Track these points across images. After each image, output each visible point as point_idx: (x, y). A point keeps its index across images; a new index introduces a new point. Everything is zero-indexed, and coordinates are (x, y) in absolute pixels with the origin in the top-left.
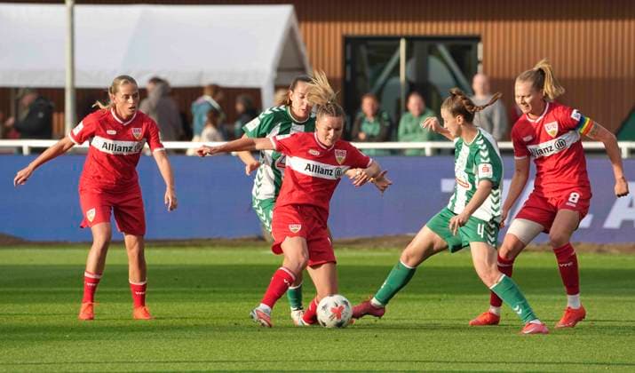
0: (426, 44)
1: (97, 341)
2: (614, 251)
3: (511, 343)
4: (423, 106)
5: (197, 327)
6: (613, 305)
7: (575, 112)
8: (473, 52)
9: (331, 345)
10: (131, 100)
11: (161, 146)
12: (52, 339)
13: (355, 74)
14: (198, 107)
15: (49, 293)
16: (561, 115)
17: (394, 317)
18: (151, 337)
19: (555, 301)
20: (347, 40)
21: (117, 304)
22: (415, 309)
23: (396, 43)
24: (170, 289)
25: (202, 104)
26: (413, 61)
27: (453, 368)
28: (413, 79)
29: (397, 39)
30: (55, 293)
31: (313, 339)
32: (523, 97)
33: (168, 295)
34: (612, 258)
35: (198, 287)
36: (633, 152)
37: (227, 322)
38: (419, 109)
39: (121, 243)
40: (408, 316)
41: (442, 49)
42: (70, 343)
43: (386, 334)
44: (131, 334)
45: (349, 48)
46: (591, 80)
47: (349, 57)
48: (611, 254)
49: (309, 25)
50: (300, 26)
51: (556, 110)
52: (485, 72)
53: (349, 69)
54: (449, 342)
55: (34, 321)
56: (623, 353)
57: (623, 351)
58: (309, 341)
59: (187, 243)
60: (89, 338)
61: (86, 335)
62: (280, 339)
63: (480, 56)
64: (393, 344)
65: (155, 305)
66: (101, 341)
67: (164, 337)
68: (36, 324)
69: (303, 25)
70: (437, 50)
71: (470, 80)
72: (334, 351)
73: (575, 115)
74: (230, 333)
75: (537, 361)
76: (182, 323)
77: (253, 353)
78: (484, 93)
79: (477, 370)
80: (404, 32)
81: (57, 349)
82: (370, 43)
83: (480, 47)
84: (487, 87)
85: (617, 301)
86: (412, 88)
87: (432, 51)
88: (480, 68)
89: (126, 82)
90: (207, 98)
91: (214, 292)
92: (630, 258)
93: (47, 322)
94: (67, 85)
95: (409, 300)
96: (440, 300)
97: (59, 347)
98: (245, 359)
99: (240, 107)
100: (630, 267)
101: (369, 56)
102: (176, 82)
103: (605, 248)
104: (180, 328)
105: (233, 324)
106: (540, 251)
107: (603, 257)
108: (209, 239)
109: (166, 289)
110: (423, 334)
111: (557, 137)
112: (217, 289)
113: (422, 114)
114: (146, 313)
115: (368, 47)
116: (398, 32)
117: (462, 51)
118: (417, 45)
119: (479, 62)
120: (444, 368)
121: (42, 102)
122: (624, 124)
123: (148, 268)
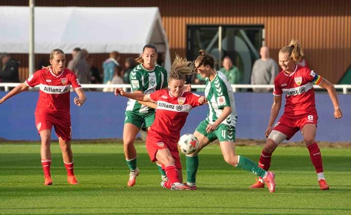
0: (233, 29)
1: (47, 197)
2: (338, 146)
3: (281, 198)
4: (231, 64)
5: (103, 189)
6: (337, 177)
7: (312, 71)
8: (260, 35)
9: (179, 199)
10: (61, 63)
11: (80, 86)
12: (21, 195)
13: (193, 46)
14: (107, 64)
15: (19, 169)
16: (304, 73)
17: (215, 183)
18: (77, 194)
19: (306, 174)
20: (189, 27)
21: (58, 176)
22: (226, 179)
23: (216, 29)
24: (88, 167)
25: (109, 63)
26: (226, 39)
27: (247, 211)
28: (225, 49)
29: (217, 26)
30: (22, 169)
31: (168, 196)
32: (284, 61)
33: (87, 171)
34: (337, 150)
35: (104, 166)
36: (349, 90)
37: (120, 186)
38: (229, 66)
39: (57, 141)
40: (222, 183)
41: (242, 32)
42: (31, 198)
43: (210, 193)
44: (65, 193)
45: (189, 31)
46: (326, 50)
47: (189, 37)
48: (337, 148)
49: (167, 19)
50: (162, 19)
51: (301, 70)
52: (266, 45)
53: (189, 43)
54: (245, 198)
55: (11, 186)
56: (343, 204)
57: (343, 202)
58: (166, 197)
59: (98, 141)
60: (42, 195)
61: (40, 193)
62: (150, 195)
63: (264, 36)
64: (214, 199)
65: (79, 176)
66: (49, 197)
67: (84, 194)
68: (12, 186)
69: (164, 19)
70: (239, 33)
71: (258, 50)
72: (181, 202)
73: (312, 73)
74: (122, 192)
75: (295, 207)
76: (95, 186)
77: (135, 204)
78: (266, 57)
79: (261, 213)
80: (221, 23)
81: (23, 201)
82: (202, 29)
83: (264, 31)
84: (268, 54)
85: (340, 175)
86: (225, 54)
87: (237, 33)
88: (264, 43)
89: (58, 53)
90: (112, 59)
91: (113, 169)
92: (348, 150)
93: (18, 186)
94: (30, 52)
95: (224, 173)
96: (240, 173)
97: (25, 199)
98: (130, 206)
99: (127, 65)
100: (348, 155)
101: (201, 36)
102: (91, 50)
103: (334, 145)
104: (94, 189)
105: (123, 187)
106: (297, 146)
107: (332, 150)
108: (110, 139)
109: (86, 167)
110: (230, 193)
111: (301, 85)
112: (114, 167)
113: (231, 69)
114: (75, 181)
115: (200, 31)
116: (218, 23)
117: (254, 34)
118: (228, 30)
119: (263, 40)
120: (242, 211)
121: (13, 61)
122: (344, 75)
123: (73, 155)
